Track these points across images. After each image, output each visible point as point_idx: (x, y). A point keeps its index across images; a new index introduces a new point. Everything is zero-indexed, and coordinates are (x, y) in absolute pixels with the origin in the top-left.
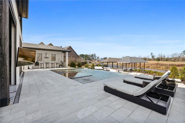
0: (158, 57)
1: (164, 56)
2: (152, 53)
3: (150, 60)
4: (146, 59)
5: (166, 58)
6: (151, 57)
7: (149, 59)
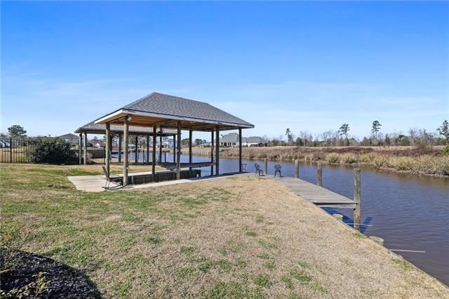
0: (301, 137)
1: (311, 137)
2: (288, 129)
3: (284, 144)
4: (277, 142)
5: (313, 140)
6: (286, 139)
7: (283, 142)
